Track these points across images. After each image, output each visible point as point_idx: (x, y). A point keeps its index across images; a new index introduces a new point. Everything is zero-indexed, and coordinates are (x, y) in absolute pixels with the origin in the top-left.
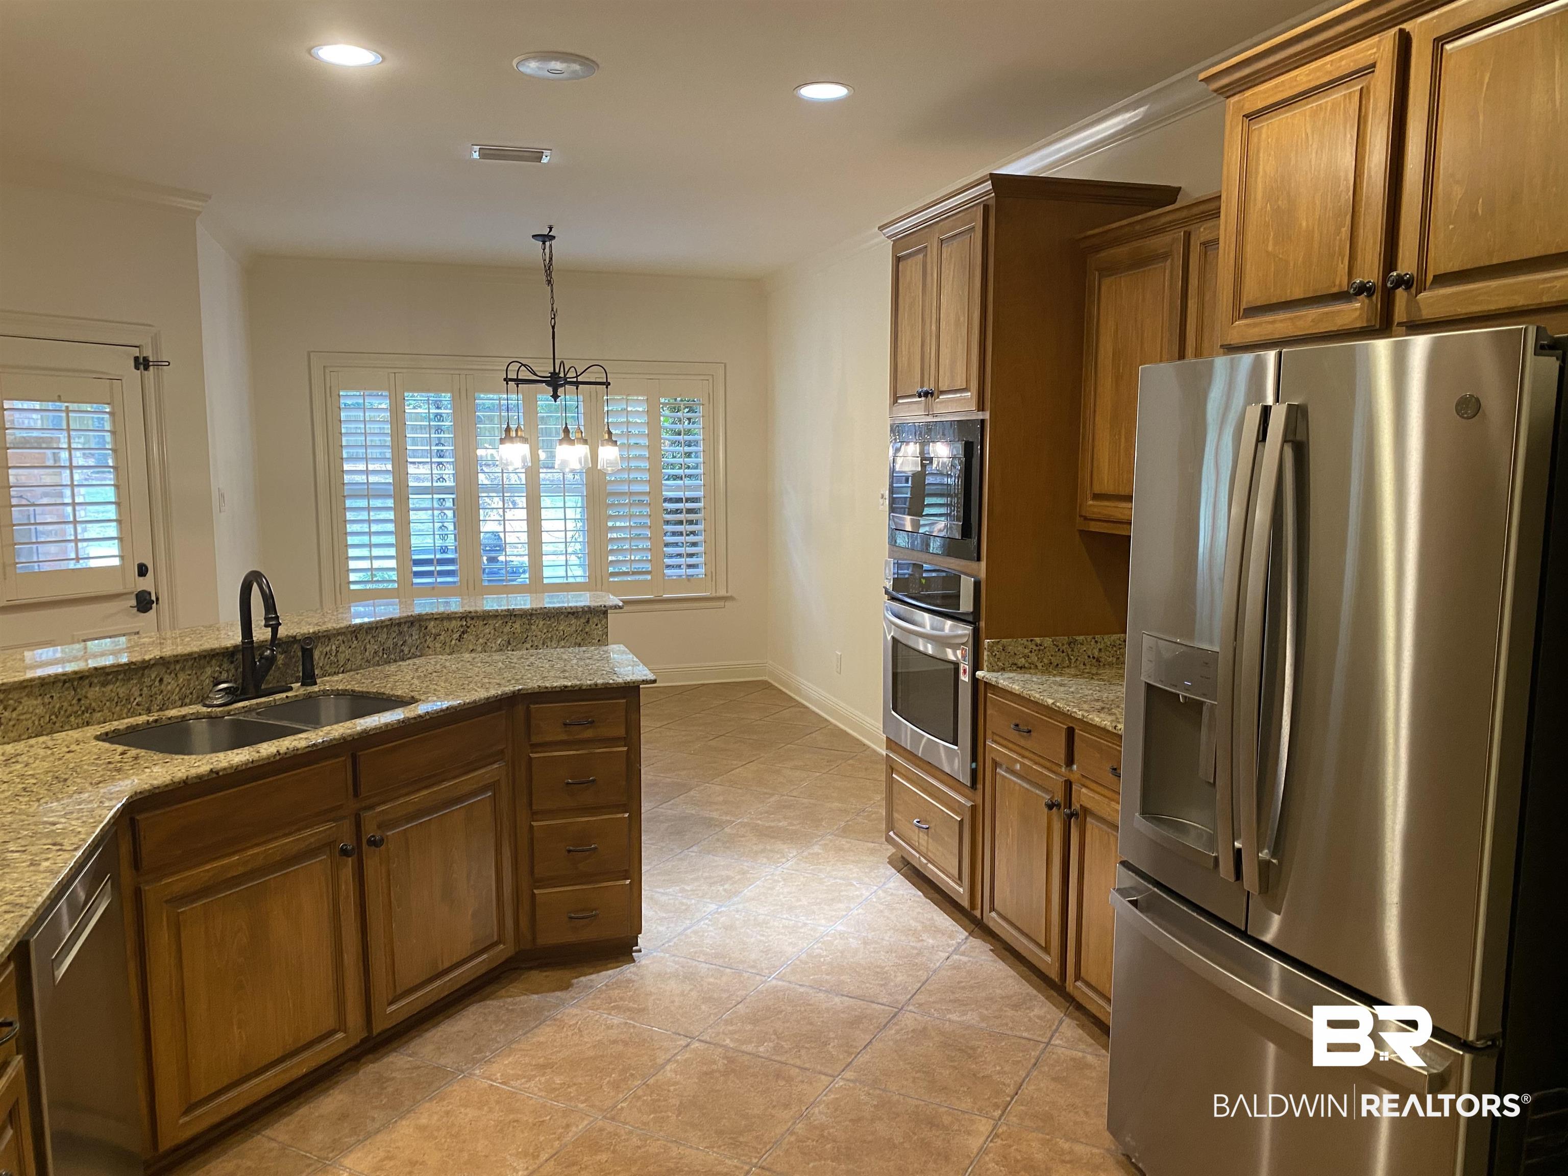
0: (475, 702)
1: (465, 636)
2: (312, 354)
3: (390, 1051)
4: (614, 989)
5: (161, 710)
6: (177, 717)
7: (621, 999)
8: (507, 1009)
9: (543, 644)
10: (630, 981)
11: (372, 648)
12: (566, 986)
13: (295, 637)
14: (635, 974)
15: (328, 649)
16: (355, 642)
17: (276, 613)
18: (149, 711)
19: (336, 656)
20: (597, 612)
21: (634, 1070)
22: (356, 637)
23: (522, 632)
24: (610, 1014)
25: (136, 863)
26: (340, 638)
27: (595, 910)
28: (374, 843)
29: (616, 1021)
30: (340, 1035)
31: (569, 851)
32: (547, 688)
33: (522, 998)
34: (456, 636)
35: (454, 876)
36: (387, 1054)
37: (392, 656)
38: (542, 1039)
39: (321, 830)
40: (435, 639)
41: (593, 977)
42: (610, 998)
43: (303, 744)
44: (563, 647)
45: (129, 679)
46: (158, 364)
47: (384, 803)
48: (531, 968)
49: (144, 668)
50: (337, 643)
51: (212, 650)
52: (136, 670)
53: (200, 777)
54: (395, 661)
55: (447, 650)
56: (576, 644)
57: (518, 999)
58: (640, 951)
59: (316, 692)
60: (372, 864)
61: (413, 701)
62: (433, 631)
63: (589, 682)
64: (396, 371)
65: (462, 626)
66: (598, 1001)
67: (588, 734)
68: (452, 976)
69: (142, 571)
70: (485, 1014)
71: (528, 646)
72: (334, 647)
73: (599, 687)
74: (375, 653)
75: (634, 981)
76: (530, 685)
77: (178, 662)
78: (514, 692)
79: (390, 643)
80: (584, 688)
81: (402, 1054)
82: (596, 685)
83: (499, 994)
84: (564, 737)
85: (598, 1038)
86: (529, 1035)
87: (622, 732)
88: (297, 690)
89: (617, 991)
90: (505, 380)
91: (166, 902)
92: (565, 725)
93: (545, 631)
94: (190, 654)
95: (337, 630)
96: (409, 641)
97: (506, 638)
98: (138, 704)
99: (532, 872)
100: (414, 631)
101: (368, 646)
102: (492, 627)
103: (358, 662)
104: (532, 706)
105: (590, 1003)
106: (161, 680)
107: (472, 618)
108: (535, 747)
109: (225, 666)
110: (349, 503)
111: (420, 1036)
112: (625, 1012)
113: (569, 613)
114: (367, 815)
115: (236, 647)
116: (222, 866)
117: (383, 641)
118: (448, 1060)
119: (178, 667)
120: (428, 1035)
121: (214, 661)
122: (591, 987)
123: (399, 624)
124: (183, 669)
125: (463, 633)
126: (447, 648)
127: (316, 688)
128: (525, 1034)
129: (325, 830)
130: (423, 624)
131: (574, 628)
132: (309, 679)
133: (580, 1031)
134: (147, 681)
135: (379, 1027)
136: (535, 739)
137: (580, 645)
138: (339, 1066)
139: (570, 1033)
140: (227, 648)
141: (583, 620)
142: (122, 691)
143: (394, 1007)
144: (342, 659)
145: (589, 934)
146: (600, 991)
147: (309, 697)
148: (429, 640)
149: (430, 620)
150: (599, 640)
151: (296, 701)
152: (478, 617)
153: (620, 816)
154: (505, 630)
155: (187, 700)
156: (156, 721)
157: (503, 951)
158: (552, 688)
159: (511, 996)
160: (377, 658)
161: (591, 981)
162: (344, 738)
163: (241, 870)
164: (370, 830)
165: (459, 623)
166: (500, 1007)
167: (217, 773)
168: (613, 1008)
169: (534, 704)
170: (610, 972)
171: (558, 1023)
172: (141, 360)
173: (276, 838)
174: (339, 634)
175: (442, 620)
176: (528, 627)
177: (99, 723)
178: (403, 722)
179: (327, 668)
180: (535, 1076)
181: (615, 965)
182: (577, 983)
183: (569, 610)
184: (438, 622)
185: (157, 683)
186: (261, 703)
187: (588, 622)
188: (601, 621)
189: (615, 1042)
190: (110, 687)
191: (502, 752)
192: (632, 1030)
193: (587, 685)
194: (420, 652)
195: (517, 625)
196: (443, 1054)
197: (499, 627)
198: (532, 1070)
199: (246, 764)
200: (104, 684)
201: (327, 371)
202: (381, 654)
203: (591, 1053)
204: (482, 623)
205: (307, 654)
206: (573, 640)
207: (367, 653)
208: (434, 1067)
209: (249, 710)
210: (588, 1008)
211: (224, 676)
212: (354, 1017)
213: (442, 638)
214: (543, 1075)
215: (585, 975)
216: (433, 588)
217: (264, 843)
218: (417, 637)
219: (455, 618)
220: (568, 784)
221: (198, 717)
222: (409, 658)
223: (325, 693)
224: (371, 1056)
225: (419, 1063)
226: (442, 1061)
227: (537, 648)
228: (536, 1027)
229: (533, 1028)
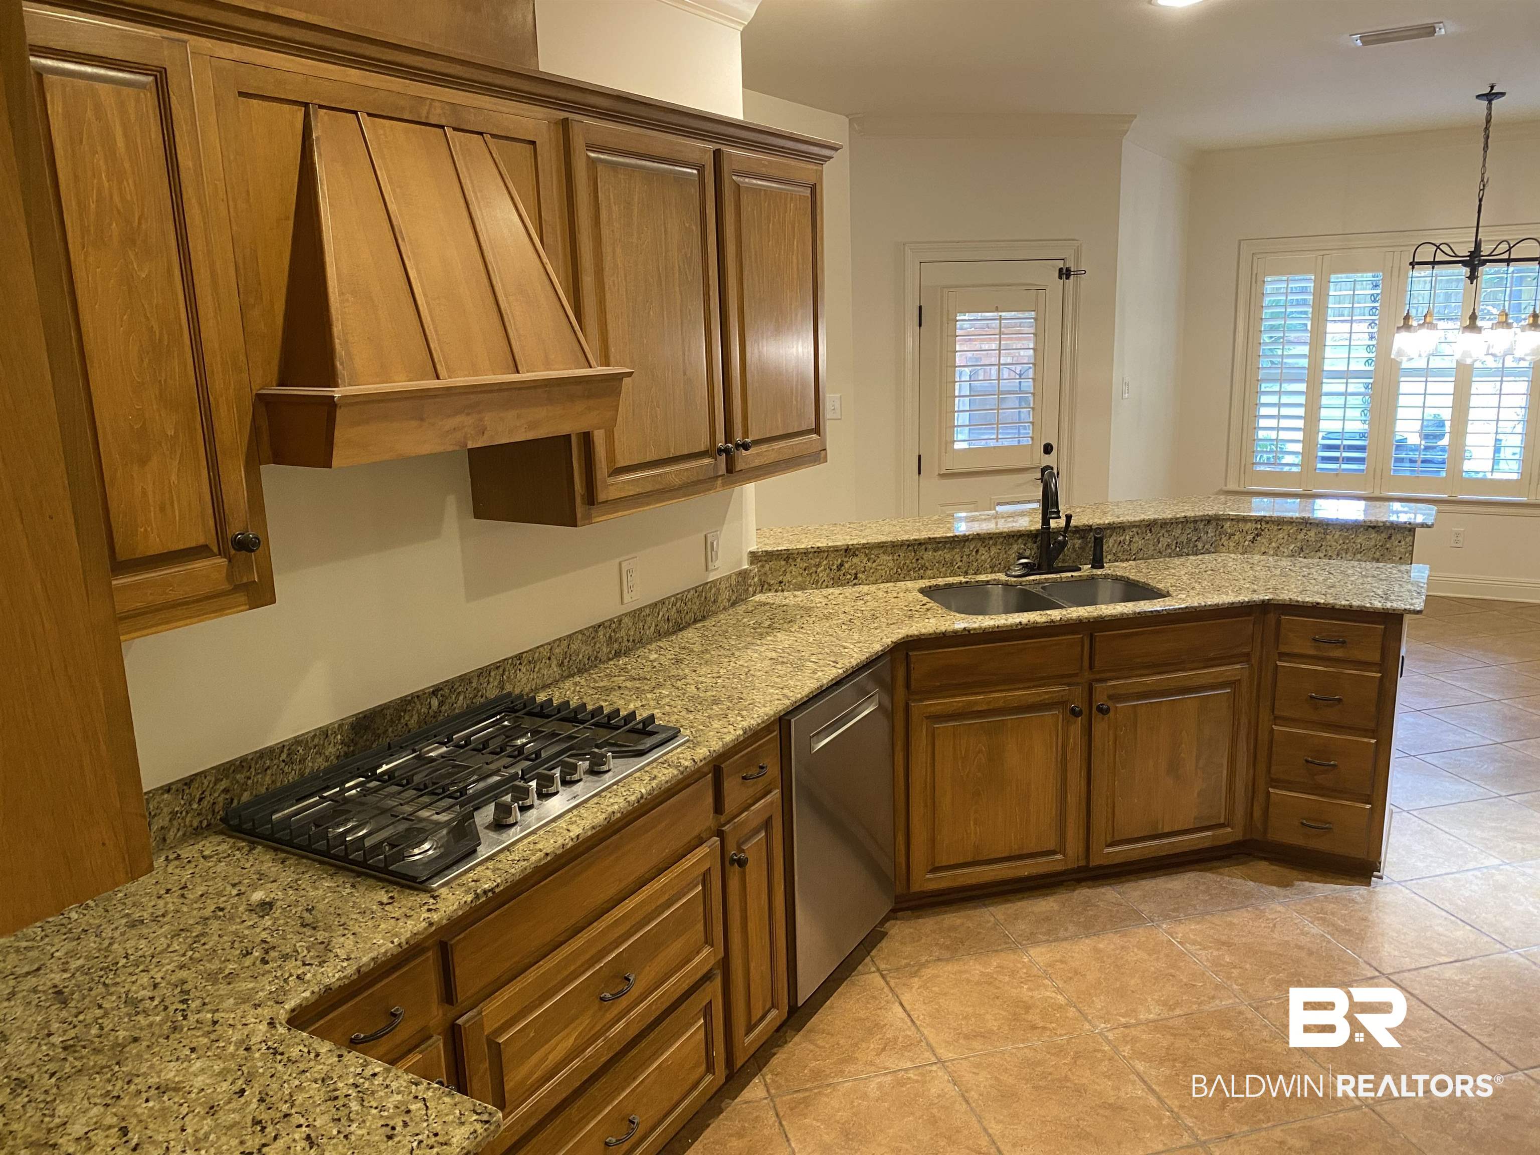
0: (1217, 605)
1: (1259, 538)
2: (1242, 242)
3: (1107, 885)
4: (1331, 903)
5: (975, 574)
6: (982, 581)
7: (1333, 914)
8: (1221, 885)
9: (1338, 555)
10: (1353, 901)
11: (1165, 541)
12: (1285, 884)
13: (1091, 526)
14: (1362, 896)
15: (1122, 538)
16: (1149, 534)
17: (1058, 508)
18: (966, 573)
19: (1129, 545)
20: (1402, 528)
21: (1304, 978)
22: (1150, 530)
23: (1316, 541)
24: (1312, 923)
25: (908, 686)
26: (1134, 529)
27: (1330, 823)
28: (1103, 711)
29: (1315, 930)
30: (1059, 857)
31: (1307, 761)
32: (1298, 601)
33: (1239, 881)
34: (1250, 537)
35: (1182, 755)
36: (1102, 885)
37: (1185, 550)
38: (1235, 921)
39: (1056, 690)
40: (1230, 538)
41: (1318, 885)
42: (1322, 909)
43: (1044, 619)
44: (1359, 560)
45: (953, 548)
46: (1078, 273)
47: (1117, 678)
48: (1265, 859)
49: (965, 541)
50: (1131, 534)
51: (1019, 531)
52: (959, 542)
53: (955, 632)
54: (1188, 555)
55: (1240, 549)
56: (1373, 559)
57: (1235, 880)
58: (1381, 878)
59: (1098, 575)
60: (1100, 727)
61: (1167, 595)
62: (1229, 531)
63: (1343, 603)
64: (1323, 253)
65: (1256, 529)
66: (1308, 908)
67: (1338, 653)
68: (1172, 840)
69: (1048, 449)
70: (1199, 882)
71: (1322, 555)
72: (1128, 538)
73: (1354, 609)
74: (1168, 545)
75: (1356, 903)
76: (1282, 597)
77: (991, 538)
78: (1263, 601)
79: (1184, 538)
80: (1337, 607)
81: (1114, 890)
82: (1351, 606)
83: (1221, 870)
84: (1312, 652)
85: (1287, 939)
86: (1226, 913)
87: (1377, 658)
88: (1086, 570)
89: (1332, 905)
90: (1411, 264)
91: (927, 718)
92: (1315, 640)
93: (1341, 542)
94: (1001, 533)
95: (1131, 523)
96: (1204, 538)
97: (1299, 544)
98: (958, 568)
99: (1269, 771)
100: (1211, 530)
101: (1161, 539)
102: (1286, 532)
103: (1150, 553)
104: (1283, 617)
105: (1298, 907)
106: (977, 551)
107: (1267, 523)
108: (1282, 656)
109: (1029, 545)
110: (1264, 387)
111: (1136, 881)
112: (1328, 926)
113: (1369, 527)
114: (1098, 686)
115: (1037, 530)
116: (970, 701)
117: (1177, 535)
118: (1146, 909)
119: (991, 542)
120: (1143, 882)
121: (1020, 541)
122: (1309, 893)
123: (1195, 522)
124: (995, 544)
125: (1257, 535)
126: (1240, 548)
127: (1099, 572)
128: (1223, 911)
129: (1058, 691)
130: (1220, 523)
131: (1373, 543)
132: (1098, 563)
133: (1274, 926)
134: (967, 551)
135: (1095, 861)
136: (1283, 649)
137: (1378, 561)
138: (1064, 881)
139: (1263, 925)
140: (1031, 531)
141: (1384, 535)
142: (948, 556)
143: (1111, 850)
144: (1134, 547)
145: (1322, 844)
146: (1317, 900)
147: (1092, 578)
148: (1224, 538)
149: (1228, 519)
150: (1401, 558)
151: (1080, 580)
152: (1273, 522)
153: (1366, 740)
154: (1299, 537)
155: (996, 569)
156: (967, 582)
157: (1228, 835)
158: (1303, 602)
159: (1229, 876)
160: (1169, 551)
161: (1314, 888)
162: (1080, 620)
163: (985, 707)
164: (1100, 699)
165: (1254, 526)
166: (1215, 881)
167: (969, 631)
168: (1319, 919)
169: (1286, 615)
170: (1339, 886)
171: (1258, 912)
172: (1064, 271)
173: (1019, 689)
174: (1134, 526)
175: (1238, 522)
176: (1323, 536)
177: (930, 578)
178: (1139, 613)
179: (1120, 555)
180: (1211, 948)
181: (1348, 882)
182: (1299, 885)
183: (1369, 524)
184: (1234, 523)
185: (974, 553)
186: (1049, 579)
187: (1390, 538)
188: (1405, 538)
189: (1300, 948)
190: (940, 552)
191: (1248, 655)
192: (1324, 944)
193: (1341, 605)
194: (1214, 548)
195: (1312, 533)
196: (1146, 902)
197: (1294, 533)
198: (1210, 942)
199: (993, 628)
200: (935, 550)
201: (1255, 258)
202: (1173, 547)
203: (1272, 949)
204: (1276, 528)
205: (1099, 543)
206: (1371, 554)
207: (1160, 545)
208: (1133, 909)
209: (1039, 582)
210: (1294, 910)
211: (1028, 553)
212: (1074, 846)
213: (1236, 537)
214: (1218, 950)
215: (1311, 880)
216: (1337, 474)
217: (1008, 690)
218: (1213, 534)
219: (1251, 521)
220: (1312, 697)
221: (997, 583)
222: (1202, 554)
223: (1106, 577)
224: (1090, 883)
225: (1123, 901)
226: (1141, 907)
227: (1330, 558)
228: (1237, 909)
229: (1234, 909)
